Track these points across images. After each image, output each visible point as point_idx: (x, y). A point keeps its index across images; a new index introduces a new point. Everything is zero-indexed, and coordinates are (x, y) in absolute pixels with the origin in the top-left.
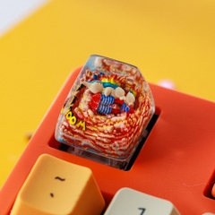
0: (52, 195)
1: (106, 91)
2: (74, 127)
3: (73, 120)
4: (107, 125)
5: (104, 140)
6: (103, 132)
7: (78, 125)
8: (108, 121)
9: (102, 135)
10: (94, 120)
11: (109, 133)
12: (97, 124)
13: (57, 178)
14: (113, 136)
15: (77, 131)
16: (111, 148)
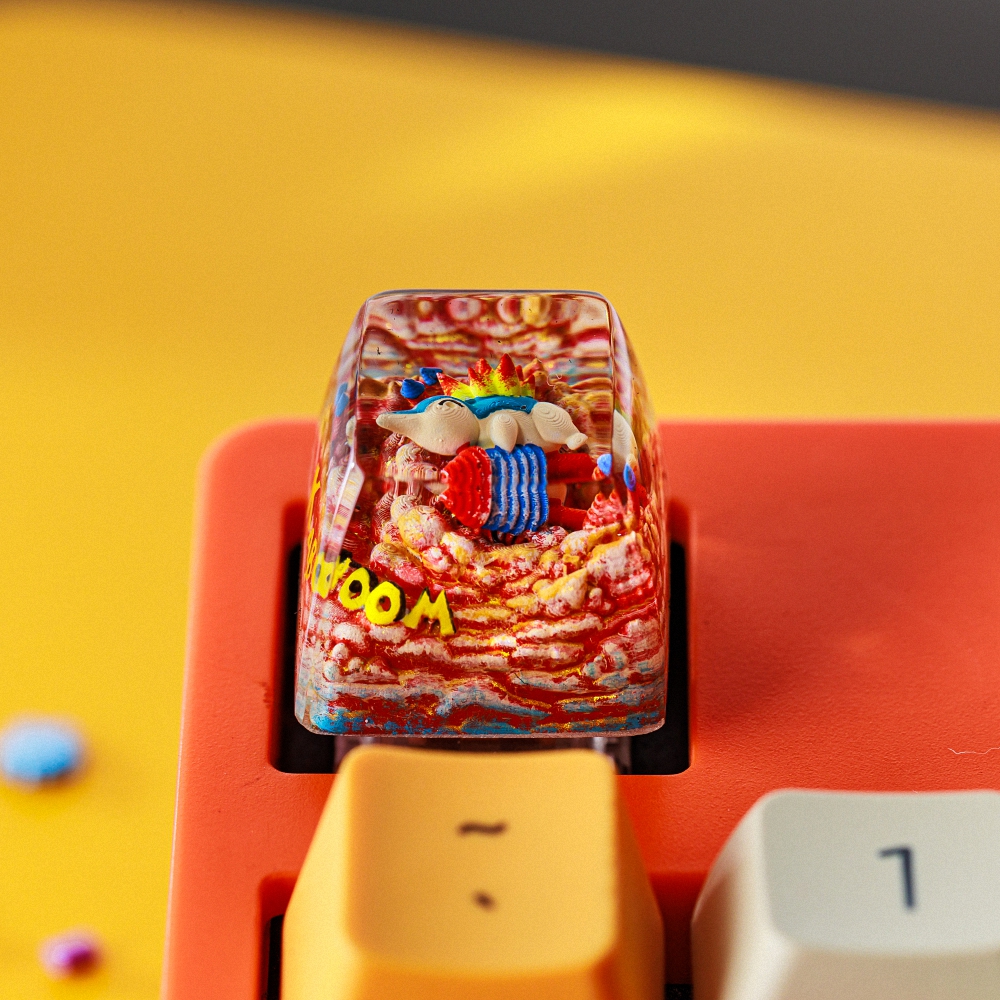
0: (484, 901)
1: (497, 431)
2: (396, 634)
3: (384, 603)
4: (550, 576)
5: (554, 652)
6: (541, 615)
7: (412, 620)
8: (548, 557)
9: (536, 630)
10: (481, 573)
11: (569, 612)
12: (497, 590)
13: (468, 829)
14: (590, 621)
15: (412, 648)
16: (588, 681)
